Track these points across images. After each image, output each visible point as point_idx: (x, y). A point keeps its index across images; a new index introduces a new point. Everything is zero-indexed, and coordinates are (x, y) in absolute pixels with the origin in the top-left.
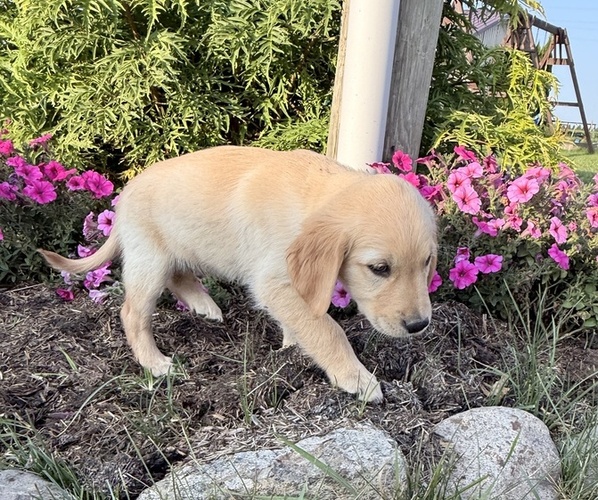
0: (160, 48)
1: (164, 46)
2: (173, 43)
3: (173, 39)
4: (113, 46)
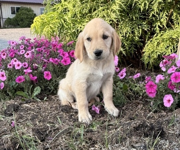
0: (115, 5)
2: (120, 3)
4: (100, 7)
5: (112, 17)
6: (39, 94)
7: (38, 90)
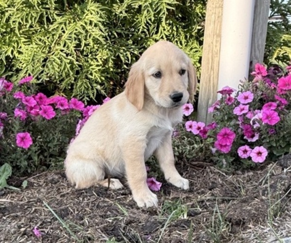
0: (92, 14)
1: (93, 12)
2: (98, 10)
3: (98, 7)
4: (55, 16)
5: (93, 33)
6: (9, 177)
7: (7, 170)
